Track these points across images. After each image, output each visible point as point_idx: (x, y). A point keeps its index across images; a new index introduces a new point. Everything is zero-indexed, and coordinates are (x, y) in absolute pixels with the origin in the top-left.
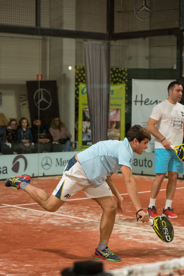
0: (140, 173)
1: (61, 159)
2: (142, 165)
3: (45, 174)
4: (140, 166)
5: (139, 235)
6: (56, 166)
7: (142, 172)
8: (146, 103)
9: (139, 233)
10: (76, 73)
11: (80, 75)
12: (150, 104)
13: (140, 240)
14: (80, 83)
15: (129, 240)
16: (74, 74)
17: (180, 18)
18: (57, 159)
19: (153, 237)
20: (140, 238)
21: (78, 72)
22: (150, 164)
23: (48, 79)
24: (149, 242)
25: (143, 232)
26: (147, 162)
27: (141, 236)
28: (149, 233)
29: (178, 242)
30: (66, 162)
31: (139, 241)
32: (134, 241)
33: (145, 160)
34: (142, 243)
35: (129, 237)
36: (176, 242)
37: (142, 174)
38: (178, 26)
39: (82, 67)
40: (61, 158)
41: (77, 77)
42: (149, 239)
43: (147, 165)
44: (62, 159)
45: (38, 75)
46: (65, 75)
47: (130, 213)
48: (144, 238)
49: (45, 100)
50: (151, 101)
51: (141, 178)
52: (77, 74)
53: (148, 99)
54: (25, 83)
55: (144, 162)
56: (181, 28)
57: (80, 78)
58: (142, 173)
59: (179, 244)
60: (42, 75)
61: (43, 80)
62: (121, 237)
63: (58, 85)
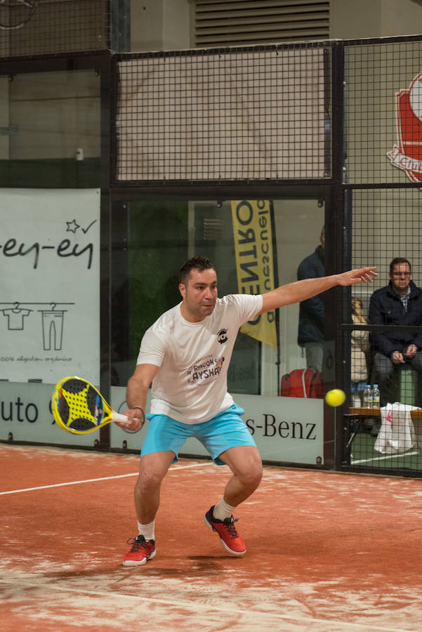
0: (6, 438)
2: (11, 418)
4: (6, 419)
5: (63, 605)
7: (11, 434)
8: (8, 252)
9: (62, 599)
12: (20, 253)
13: (71, 618)
15: (41, 619)
17: (109, 23)
19: (104, 608)
20: (71, 614)
22: (32, 415)
24: (99, 622)
25: (70, 597)
26: (23, 409)
27: (69, 608)
28: (87, 597)
29: (176, 621)
31: (70, 621)
32: (55, 621)
33: (19, 404)
34: (80, 627)
35: (38, 612)
36: (171, 621)
37: (11, 441)
38: (105, 47)
42: (97, 616)
43: (23, 416)
47: (15, 545)
48: (80, 613)
50: (22, 245)
51: (12, 452)
53: (14, 241)
55: (15, 408)
56: (113, 52)
58: (11, 438)
59: (180, 624)
62: (17, 613)
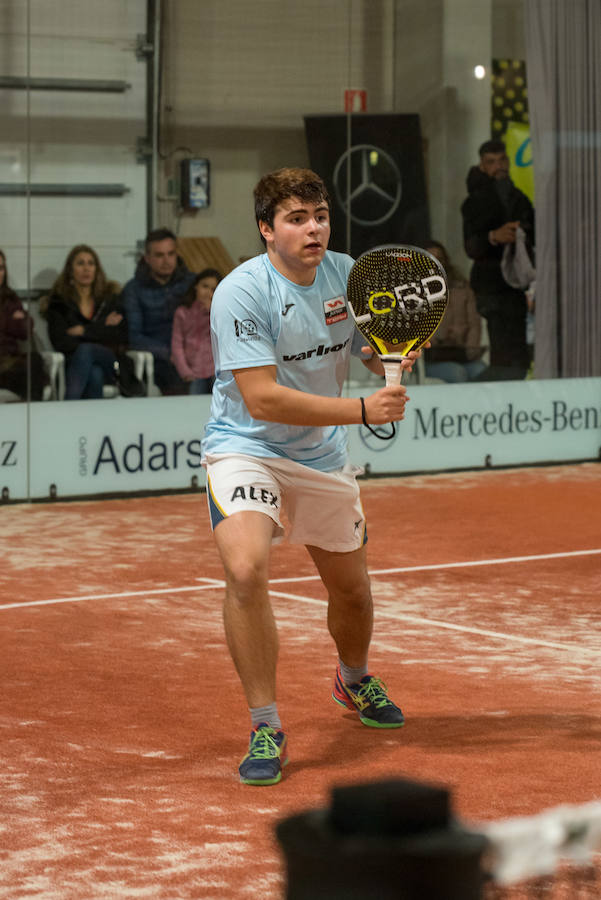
1: (434, 411)
3: (374, 469)
6: (416, 438)
10: (494, 86)
11: (511, 94)
14: (511, 124)
16: (488, 92)
18: (418, 411)
21: (502, 82)
23: (387, 108)
30: (452, 423)
39: (517, 65)
40: (435, 406)
41: (499, 102)
44: (437, 412)
45: (349, 97)
46: (451, 93)
49: (374, 187)
52: (498, 92)
54: (301, 124)
57: (509, 104)
60: (363, 96)
61: (370, 111)
63: (427, 132)
